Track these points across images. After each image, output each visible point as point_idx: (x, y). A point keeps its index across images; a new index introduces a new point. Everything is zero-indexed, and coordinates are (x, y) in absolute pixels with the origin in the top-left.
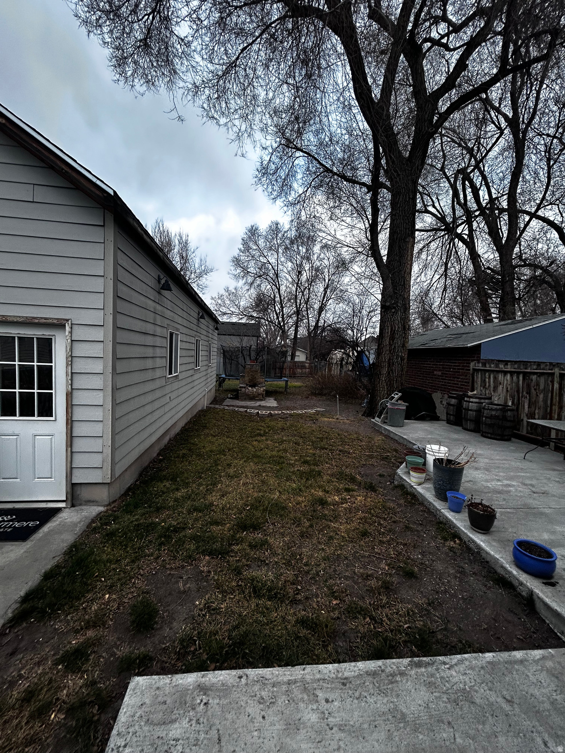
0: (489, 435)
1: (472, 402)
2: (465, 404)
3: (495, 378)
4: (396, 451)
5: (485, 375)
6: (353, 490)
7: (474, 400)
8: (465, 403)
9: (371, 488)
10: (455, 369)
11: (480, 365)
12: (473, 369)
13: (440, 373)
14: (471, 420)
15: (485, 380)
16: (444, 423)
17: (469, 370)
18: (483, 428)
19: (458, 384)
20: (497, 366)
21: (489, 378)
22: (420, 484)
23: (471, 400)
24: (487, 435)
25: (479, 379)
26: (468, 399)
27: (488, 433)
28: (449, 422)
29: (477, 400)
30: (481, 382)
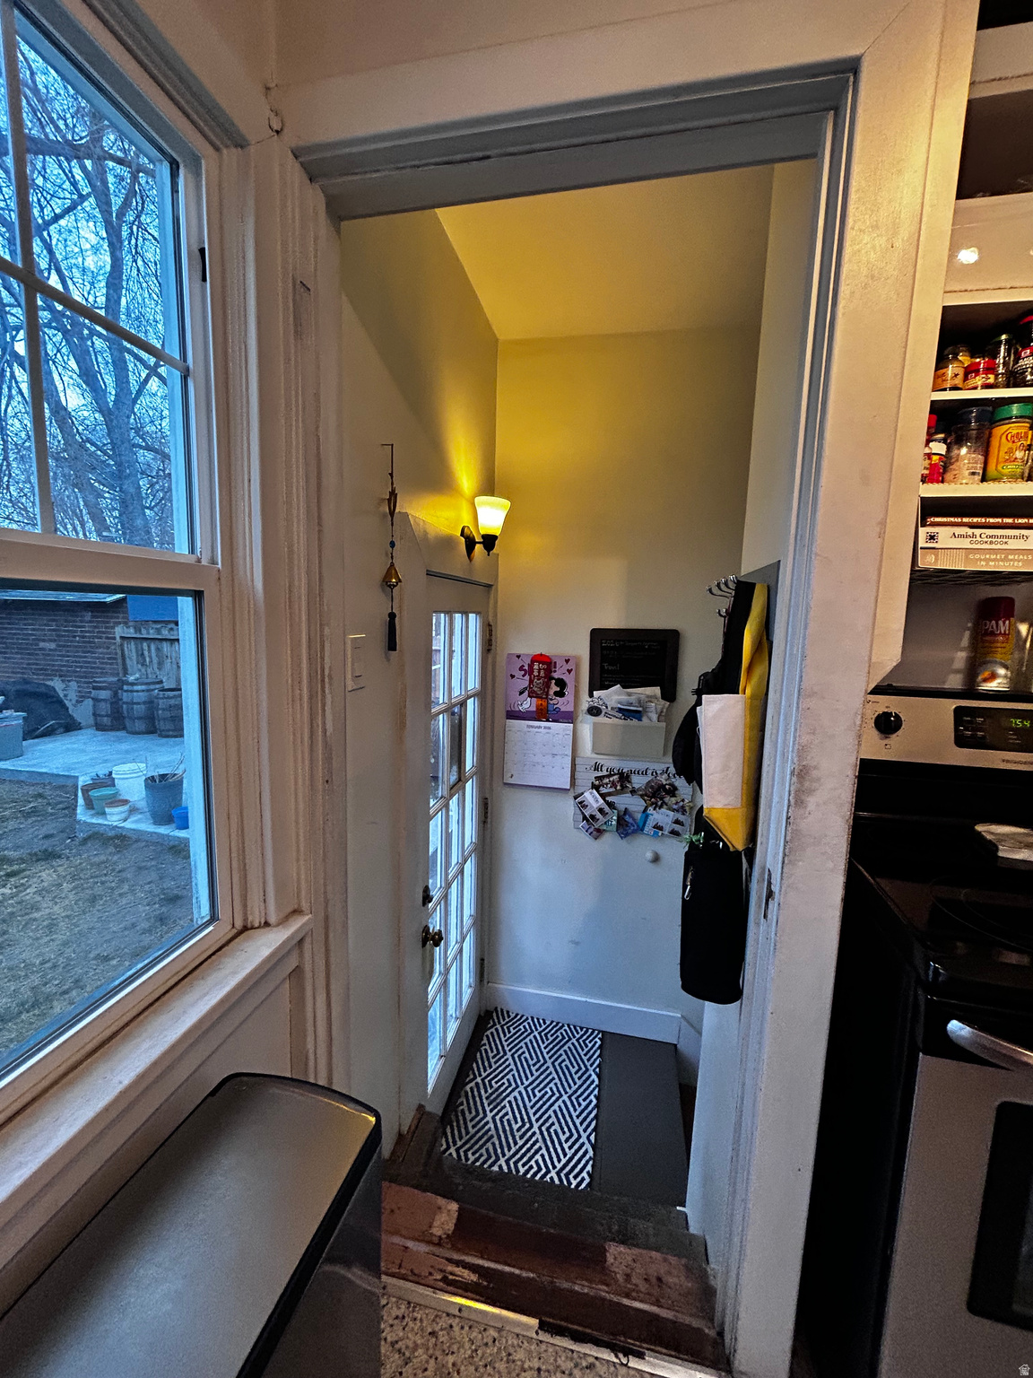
0: (171, 733)
1: (137, 691)
2: (125, 697)
3: (158, 649)
4: (40, 796)
5: (142, 645)
6: (24, 870)
7: (139, 688)
8: (125, 694)
9: (49, 856)
10: (84, 637)
11: (132, 630)
12: (122, 637)
13: (53, 646)
14: (139, 718)
15: (143, 654)
16: (91, 731)
17: (114, 638)
18: (161, 725)
19: (95, 663)
20: (158, 631)
21: (149, 650)
22: (125, 820)
23: (136, 688)
24: (167, 733)
25: (134, 654)
26: (130, 688)
27: (169, 730)
28: (100, 727)
29: (143, 687)
30: (137, 655)
